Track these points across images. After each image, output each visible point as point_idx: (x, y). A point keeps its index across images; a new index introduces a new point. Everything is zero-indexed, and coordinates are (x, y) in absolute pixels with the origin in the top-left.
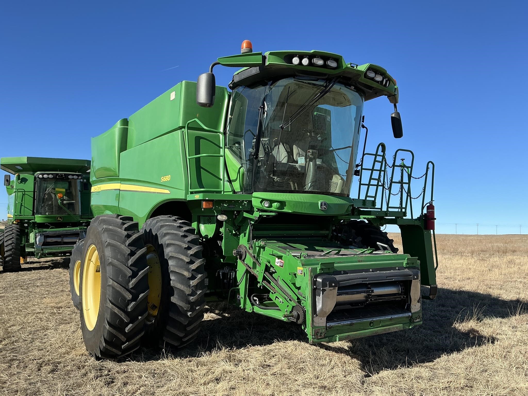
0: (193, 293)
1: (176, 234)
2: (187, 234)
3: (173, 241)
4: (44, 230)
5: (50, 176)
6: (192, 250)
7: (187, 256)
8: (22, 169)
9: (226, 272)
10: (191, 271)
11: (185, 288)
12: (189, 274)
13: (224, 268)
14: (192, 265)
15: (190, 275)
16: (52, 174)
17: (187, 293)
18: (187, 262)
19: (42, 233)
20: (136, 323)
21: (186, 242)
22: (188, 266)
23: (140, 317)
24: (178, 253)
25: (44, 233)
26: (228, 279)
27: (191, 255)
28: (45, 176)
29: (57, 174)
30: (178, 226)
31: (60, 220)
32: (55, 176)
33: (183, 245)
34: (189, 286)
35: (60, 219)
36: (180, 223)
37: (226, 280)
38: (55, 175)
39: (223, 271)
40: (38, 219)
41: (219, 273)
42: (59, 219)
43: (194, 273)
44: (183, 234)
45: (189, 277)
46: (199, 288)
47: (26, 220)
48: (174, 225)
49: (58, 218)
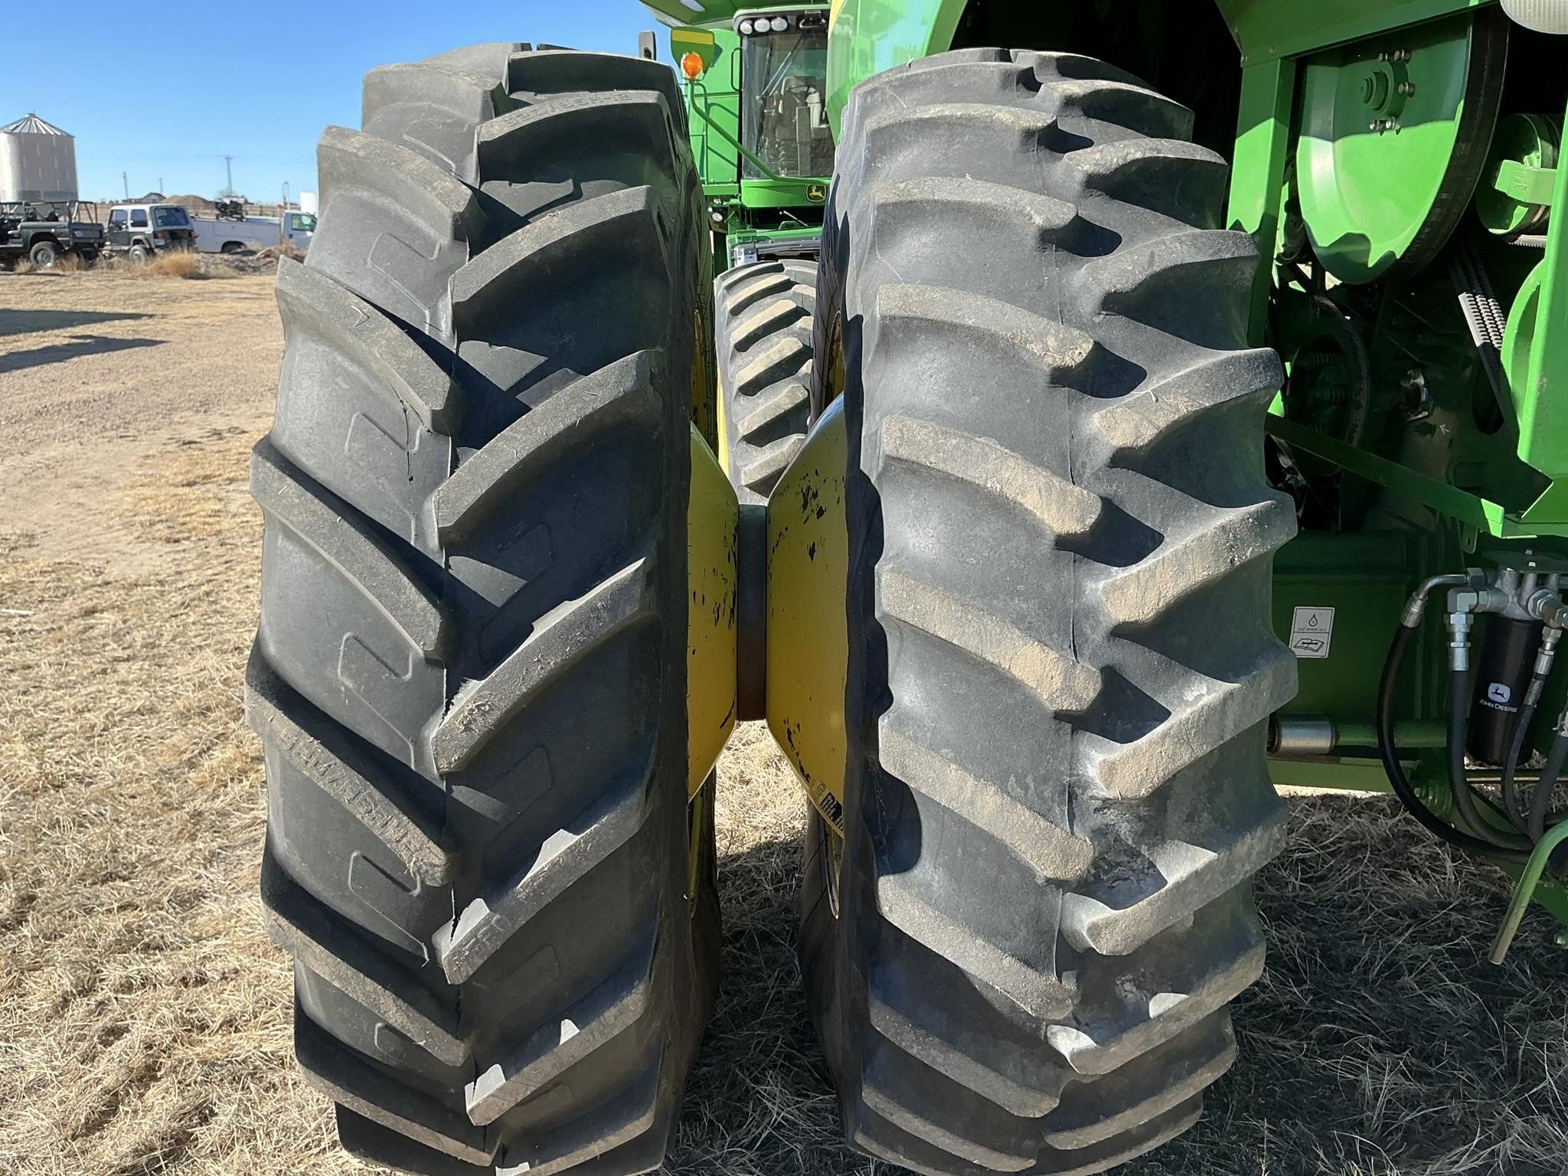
0: (1113, 866)
1: (983, 217)
2: (1106, 214)
3: (936, 294)
4: (760, 233)
5: (779, 24)
6: (1136, 394)
7: (1068, 467)
8: (703, 9)
9: (1518, 613)
10: (1097, 637)
11: (1024, 816)
12: (1068, 675)
13: (1497, 575)
14: (1119, 574)
15: (1087, 689)
16: (784, 16)
17: (1045, 870)
18: (1064, 543)
19: (751, 245)
20: (539, 1071)
21: (1088, 304)
22: (1067, 576)
23: (569, 1030)
24: (974, 427)
25: (757, 246)
26: (1536, 686)
27: (1123, 459)
28: (761, 25)
29: (800, 16)
30: (1029, 134)
31: (816, 197)
32: (794, 23)
33: (1041, 337)
34: (1072, 794)
35: (819, 194)
36: (1070, 102)
37: (1505, 691)
38: (792, 20)
39: (1487, 600)
40: (753, 195)
41: (1438, 607)
42: (814, 193)
43: (1136, 663)
44: (1062, 214)
45: (1067, 704)
46: (1190, 818)
47: (717, 197)
48: (988, 126)
49: (810, 190)
